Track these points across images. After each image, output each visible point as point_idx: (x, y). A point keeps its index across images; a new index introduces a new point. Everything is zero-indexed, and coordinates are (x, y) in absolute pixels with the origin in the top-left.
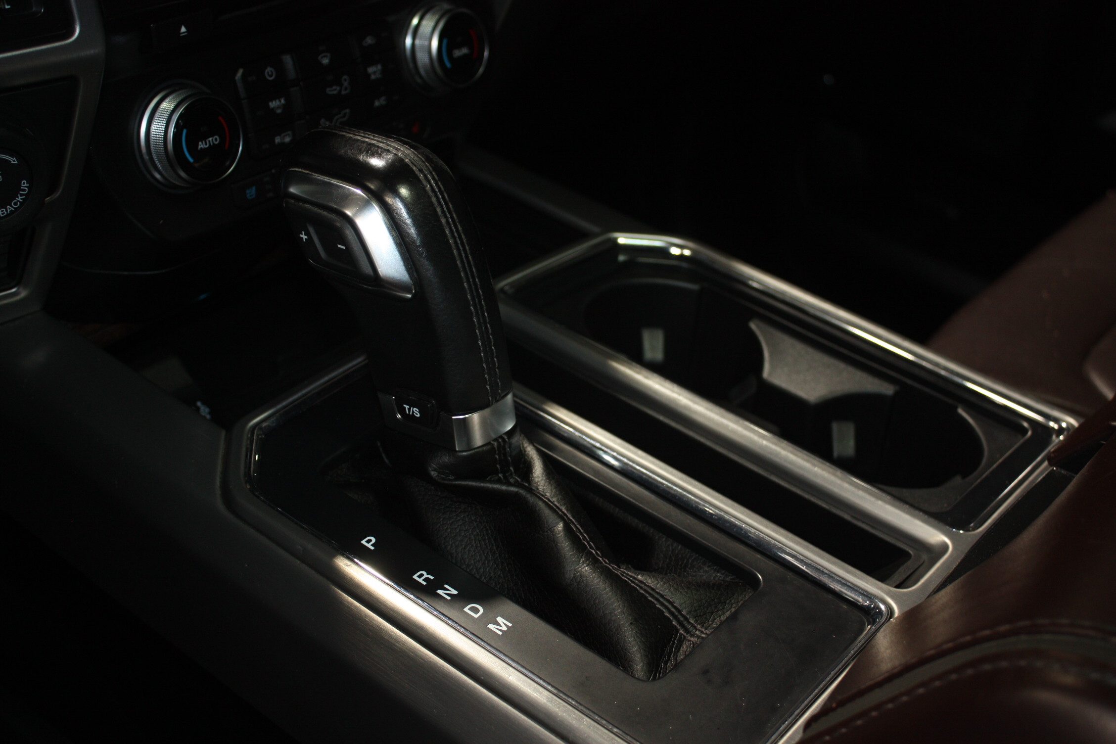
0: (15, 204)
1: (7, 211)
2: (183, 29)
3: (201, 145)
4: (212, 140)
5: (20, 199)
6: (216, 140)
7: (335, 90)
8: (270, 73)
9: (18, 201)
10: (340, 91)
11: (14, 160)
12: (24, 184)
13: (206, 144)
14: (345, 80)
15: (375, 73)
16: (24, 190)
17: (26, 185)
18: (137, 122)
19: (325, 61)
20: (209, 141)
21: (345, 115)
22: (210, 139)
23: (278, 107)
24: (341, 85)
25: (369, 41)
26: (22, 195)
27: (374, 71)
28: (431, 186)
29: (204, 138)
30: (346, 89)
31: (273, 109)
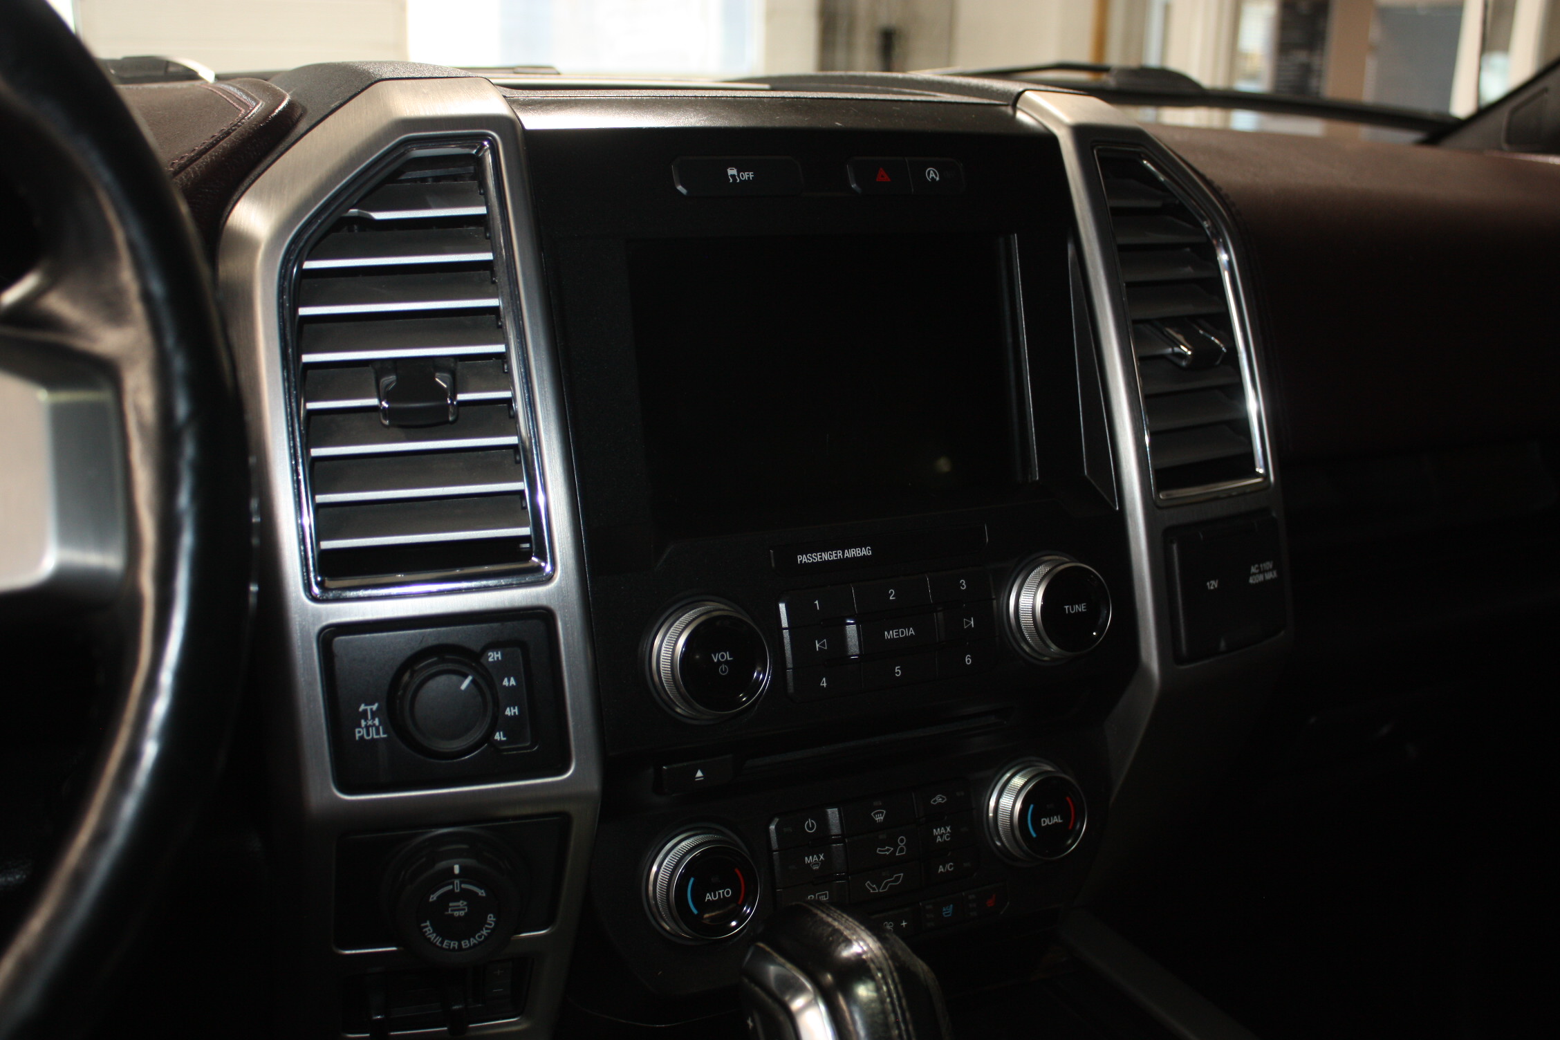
0: (480, 937)
1: (470, 942)
2: (699, 774)
3: (709, 897)
4: (723, 893)
5: (485, 932)
6: (728, 893)
7: (888, 850)
8: (810, 825)
9: (482, 934)
10: (894, 852)
11: (482, 893)
12: (491, 918)
13: (715, 897)
14: (902, 841)
15: (941, 836)
16: (491, 924)
17: (492, 919)
18: (658, 848)
19: (879, 818)
20: (719, 894)
21: (898, 878)
22: (721, 891)
23: (816, 863)
24: (896, 846)
25: (939, 799)
26: (487, 929)
27: (941, 833)
28: (889, 990)
29: (713, 889)
30: (902, 850)
31: (808, 864)
